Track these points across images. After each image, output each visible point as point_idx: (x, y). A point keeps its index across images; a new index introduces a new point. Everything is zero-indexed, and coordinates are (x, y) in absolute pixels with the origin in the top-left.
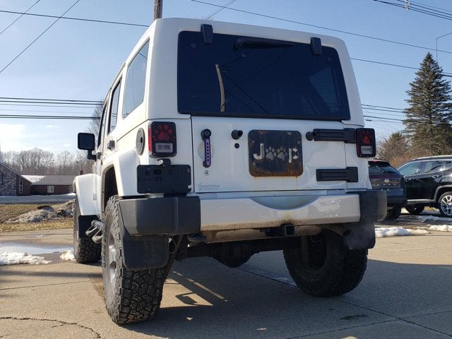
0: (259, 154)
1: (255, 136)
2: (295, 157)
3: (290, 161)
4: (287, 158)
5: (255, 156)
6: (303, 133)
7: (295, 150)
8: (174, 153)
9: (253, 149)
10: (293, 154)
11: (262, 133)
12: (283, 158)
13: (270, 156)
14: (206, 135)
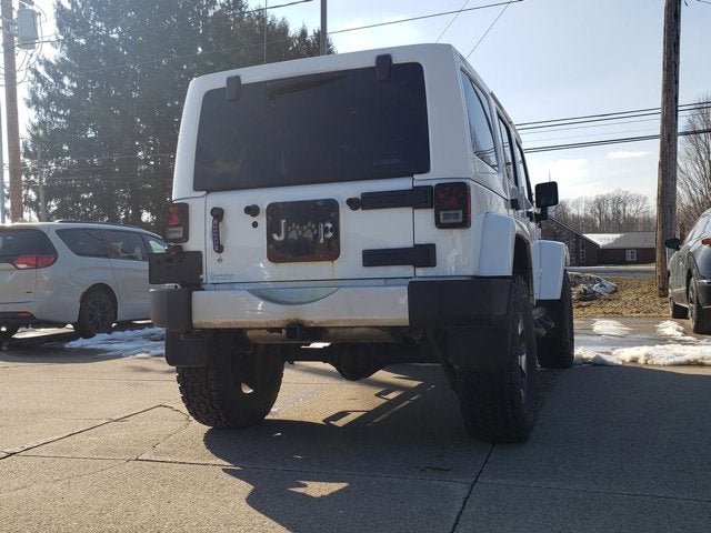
0: (279, 235)
1: (275, 211)
2: (330, 235)
3: (322, 241)
4: (316, 237)
5: (275, 237)
6: (342, 200)
7: (329, 225)
8: (186, 237)
9: (272, 228)
10: (326, 230)
11: (281, 206)
12: (312, 237)
13: (293, 235)
14: (218, 214)
